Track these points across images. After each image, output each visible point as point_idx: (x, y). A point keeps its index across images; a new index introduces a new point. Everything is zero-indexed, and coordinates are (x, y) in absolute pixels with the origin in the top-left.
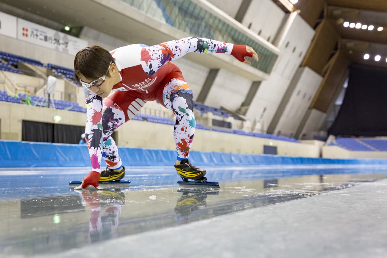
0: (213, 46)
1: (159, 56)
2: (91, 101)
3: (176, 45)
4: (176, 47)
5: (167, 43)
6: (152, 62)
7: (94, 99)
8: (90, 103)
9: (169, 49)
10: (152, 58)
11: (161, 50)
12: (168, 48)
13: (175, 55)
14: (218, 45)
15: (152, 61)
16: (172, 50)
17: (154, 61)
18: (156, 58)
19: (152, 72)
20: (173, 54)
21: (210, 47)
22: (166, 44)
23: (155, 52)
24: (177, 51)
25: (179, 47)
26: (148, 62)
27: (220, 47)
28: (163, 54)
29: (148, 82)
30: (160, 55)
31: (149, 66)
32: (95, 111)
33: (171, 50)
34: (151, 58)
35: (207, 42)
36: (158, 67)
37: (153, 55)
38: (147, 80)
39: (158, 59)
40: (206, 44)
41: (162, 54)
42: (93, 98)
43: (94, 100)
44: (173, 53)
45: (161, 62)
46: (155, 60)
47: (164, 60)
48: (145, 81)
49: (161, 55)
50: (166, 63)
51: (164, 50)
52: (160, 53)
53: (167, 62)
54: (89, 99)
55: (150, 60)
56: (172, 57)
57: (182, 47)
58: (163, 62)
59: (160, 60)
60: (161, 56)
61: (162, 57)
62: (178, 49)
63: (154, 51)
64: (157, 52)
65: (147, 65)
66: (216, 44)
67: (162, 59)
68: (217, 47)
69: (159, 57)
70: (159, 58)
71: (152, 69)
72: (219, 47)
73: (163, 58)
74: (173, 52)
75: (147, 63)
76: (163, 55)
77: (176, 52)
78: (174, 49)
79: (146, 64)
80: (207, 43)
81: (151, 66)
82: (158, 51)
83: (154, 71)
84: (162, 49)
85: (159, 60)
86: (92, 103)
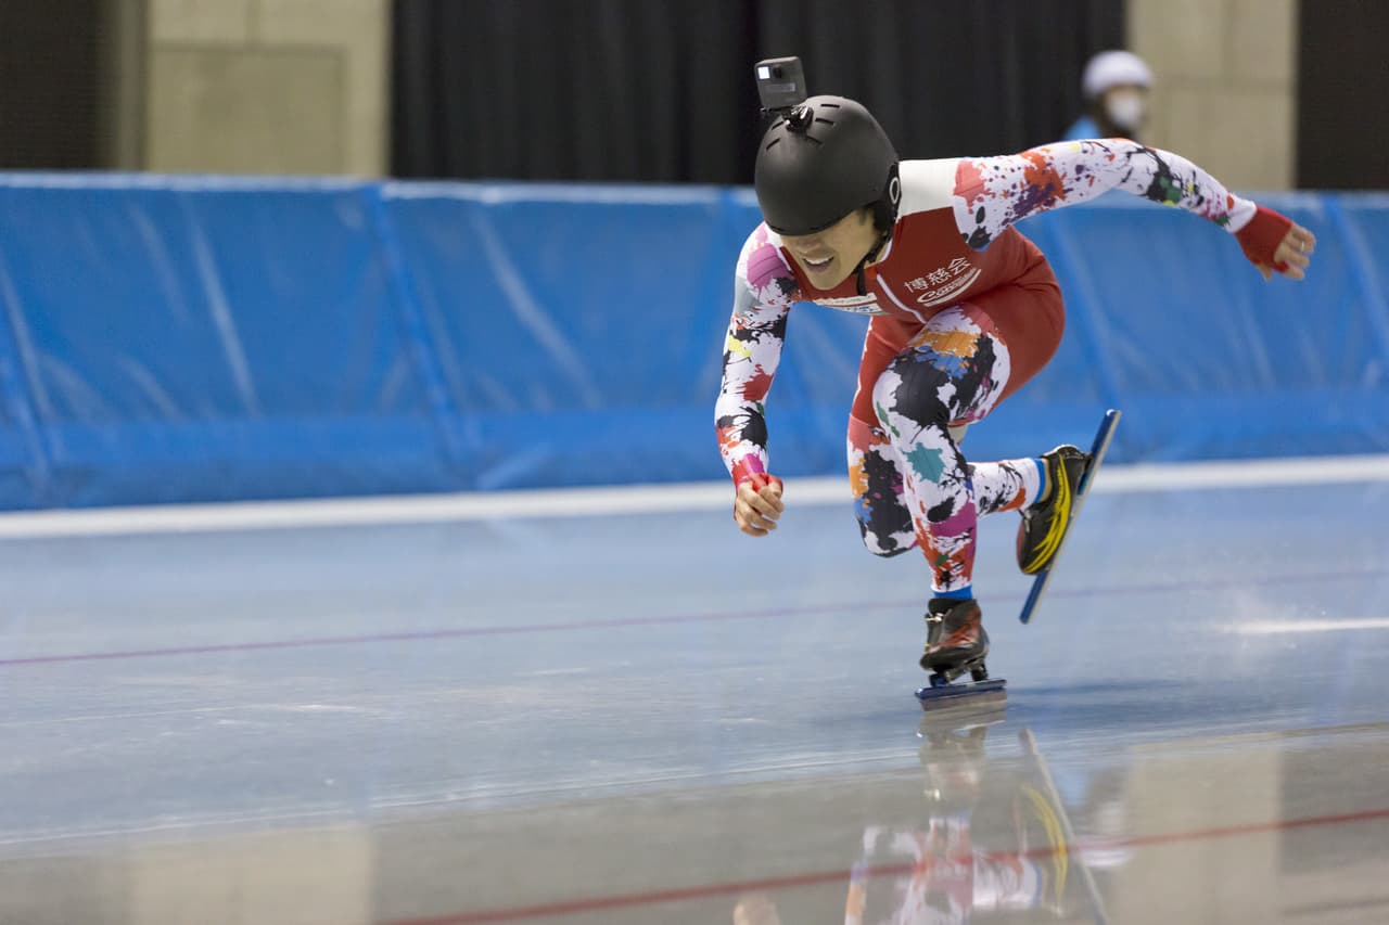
0: (1195, 199)
1: (1014, 186)
2: (754, 334)
3: (1080, 163)
4: (1079, 169)
5: (1048, 151)
6: (988, 203)
7: (765, 331)
8: (749, 341)
9: (1054, 171)
10: (989, 189)
11: (1023, 171)
12: (1049, 168)
13: (1070, 194)
14: (1209, 202)
15: (987, 198)
16: (1065, 175)
17: (994, 201)
18: (1002, 193)
19: (981, 236)
20: (1066, 188)
21: (1186, 200)
22: (1043, 154)
23: (1000, 173)
24: (1078, 179)
25: (1088, 170)
26: (975, 202)
27: (1213, 211)
28: (1028, 182)
29: (956, 273)
30: (1018, 185)
31: (975, 214)
32: (761, 371)
33: (1060, 174)
34: (986, 188)
35: (1184, 182)
36: (1003, 224)
37: (991, 180)
38: (956, 265)
39: (1007, 194)
40: (1176, 189)
41: (1025, 182)
42: (763, 328)
43: (763, 335)
44: (1066, 184)
45: (1016, 207)
46: (997, 195)
47: (1026, 204)
48: (951, 266)
49: (1022, 185)
50: (1032, 213)
51: (1035, 173)
52: (1019, 177)
53: (1038, 209)
54: (748, 328)
55: (981, 195)
56: (1057, 197)
57: (1099, 170)
58: (1022, 208)
59: (1015, 199)
60: (1019, 190)
61: (1023, 192)
62: (1082, 175)
63: (997, 168)
64: (1008, 174)
65: (971, 212)
66: (1206, 200)
67: (1021, 198)
68: (1204, 206)
69: (1012, 190)
70: (1013, 194)
71: (982, 225)
72: (1208, 209)
73: (1025, 195)
74: (1065, 182)
75: (970, 203)
76: (1027, 187)
77: (1075, 185)
78: (1072, 174)
79: (967, 208)
80: (1182, 184)
81: (981, 215)
82: (1013, 171)
83: (988, 232)
84: (1027, 168)
85: (1010, 199)
86: (754, 342)
